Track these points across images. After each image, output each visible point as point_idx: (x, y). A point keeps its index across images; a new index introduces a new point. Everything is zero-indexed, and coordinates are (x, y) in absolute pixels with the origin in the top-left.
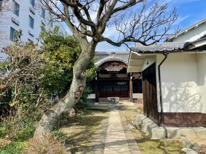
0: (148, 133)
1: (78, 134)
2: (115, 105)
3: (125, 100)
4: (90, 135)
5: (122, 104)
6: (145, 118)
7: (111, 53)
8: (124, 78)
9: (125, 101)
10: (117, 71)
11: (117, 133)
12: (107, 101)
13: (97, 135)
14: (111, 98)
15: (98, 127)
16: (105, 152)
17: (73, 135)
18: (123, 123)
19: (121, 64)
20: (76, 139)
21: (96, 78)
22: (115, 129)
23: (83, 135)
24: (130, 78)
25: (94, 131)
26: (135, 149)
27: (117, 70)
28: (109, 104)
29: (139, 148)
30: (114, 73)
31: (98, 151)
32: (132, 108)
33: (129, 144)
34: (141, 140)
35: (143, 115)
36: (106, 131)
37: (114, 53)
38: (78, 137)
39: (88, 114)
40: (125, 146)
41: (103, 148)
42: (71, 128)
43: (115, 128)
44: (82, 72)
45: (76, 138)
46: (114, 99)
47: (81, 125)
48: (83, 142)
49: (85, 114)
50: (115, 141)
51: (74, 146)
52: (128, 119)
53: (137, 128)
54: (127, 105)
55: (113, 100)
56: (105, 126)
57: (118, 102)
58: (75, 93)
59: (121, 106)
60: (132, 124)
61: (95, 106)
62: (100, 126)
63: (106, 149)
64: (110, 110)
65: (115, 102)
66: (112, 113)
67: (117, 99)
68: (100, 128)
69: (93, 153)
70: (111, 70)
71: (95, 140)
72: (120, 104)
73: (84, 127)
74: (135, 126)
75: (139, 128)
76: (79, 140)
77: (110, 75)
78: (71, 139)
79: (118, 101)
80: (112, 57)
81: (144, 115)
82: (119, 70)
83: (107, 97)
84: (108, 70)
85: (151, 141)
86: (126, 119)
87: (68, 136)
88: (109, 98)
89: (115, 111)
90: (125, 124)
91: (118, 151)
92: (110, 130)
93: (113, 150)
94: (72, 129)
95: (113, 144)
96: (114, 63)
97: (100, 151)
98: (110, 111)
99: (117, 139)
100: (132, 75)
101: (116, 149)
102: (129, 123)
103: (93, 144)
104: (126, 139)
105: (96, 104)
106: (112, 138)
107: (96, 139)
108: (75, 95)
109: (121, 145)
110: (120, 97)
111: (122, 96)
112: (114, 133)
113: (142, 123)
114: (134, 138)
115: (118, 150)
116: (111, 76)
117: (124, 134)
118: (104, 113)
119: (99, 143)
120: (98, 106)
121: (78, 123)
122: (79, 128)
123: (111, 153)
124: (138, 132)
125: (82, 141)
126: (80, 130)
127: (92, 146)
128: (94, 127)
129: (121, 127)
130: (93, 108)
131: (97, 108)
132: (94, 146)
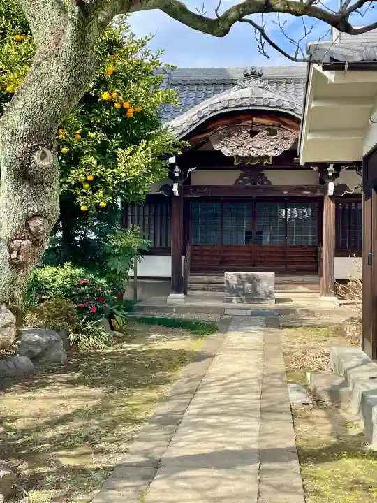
0: (362, 424)
1: (64, 420)
2: (256, 306)
3: (303, 283)
4: (112, 427)
5: (289, 301)
6: (365, 362)
7: (241, 76)
8: (300, 188)
9: (300, 288)
10: (267, 157)
11: (224, 419)
12: (222, 290)
13: (142, 427)
14: (240, 277)
15: (154, 394)
16: (151, 496)
17: (40, 421)
18: (267, 379)
19: (287, 125)
20: (50, 440)
21: (175, 188)
22: (228, 401)
23: (81, 423)
24: (326, 188)
25: (133, 410)
26: (283, 485)
27: (269, 154)
28: (230, 301)
29: (300, 484)
30: (252, 167)
31: (123, 492)
32: (326, 319)
33: (265, 465)
34: (321, 450)
35: (359, 350)
36: (184, 412)
37: (255, 75)
38: (61, 429)
39: (128, 342)
40: (244, 472)
41: (149, 478)
42: (43, 392)
43: (225, 399)
44: (34, 149)
45: (50, 433)
46: (251, 280)
47: (85, 383)
48: (74, 453)
49: (120, 340)
50: (206, 451)
51: (29, 468)
52: (293, 366)
53: (318, 402)
54: (308, 308)
55: (248, 285)
56: (186, 390)
57: (271, 293)
58: (10, 242)
59: (281, 312)
60: (306, 386)
61: (169, 309)
62: (166, 389)
63: (158, 483)
64: (231, 327)
65: (255, 292)
66: (234, 337)
67: (265, 278)
68: (165, 399)
69: (98, 496)
70: (243, 152)
71: (124, 447)
72: (278, 301)
73: (98, 391)
74: (313, 393)
75: (329, 404)
76: (57, 443)
77: (237, 174)
78: (27, 438)
79: (272, 288)
80: (247, 92)
81: (363, 349)
82: (277, 154)
83: (221, 271)
84: (227, 152)
85: (363, 457)
86: (288, 362)
87: (20, 424)
88: (231, 277)
89: (247, 331)
90: (274, 386)
91: (209, 493)
92: (201, 406)
93: (186, 489)
94: (45, 398)
95: (194, 463)
96: (255, 120)
97: (130, 492)
98: (225, 331)
99: (219, 445)
100: (336, 175)
101: (201, 484)
102: (292, 382)
103: (114, 460)
104: (255, 446)
105: (176, 298)
106: (199, 440)
107: (131, 441)
108: (11, 252)
109: (228, 467)
110: (278, 272)
111: (290, 266)
112: (212, 420)
113: (345, 384)
114: (291, 443)
115: (210, 489)
116: (241, 178)
117: (256, 425)
118: (198, 338)
119: (138, 459)
120: (180, 309)
121: (77, 375)
122: (72, 396)
123: (175, 498)
124: (320, 420)
125: (71, 447)
126: (75, 405)
127: (105, 468)
128: (138, 393)
129: (254, 396)
130: (158, 315)
131: (177, 316)
132: (112, 469)
